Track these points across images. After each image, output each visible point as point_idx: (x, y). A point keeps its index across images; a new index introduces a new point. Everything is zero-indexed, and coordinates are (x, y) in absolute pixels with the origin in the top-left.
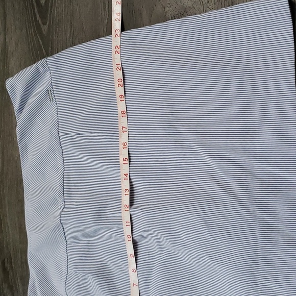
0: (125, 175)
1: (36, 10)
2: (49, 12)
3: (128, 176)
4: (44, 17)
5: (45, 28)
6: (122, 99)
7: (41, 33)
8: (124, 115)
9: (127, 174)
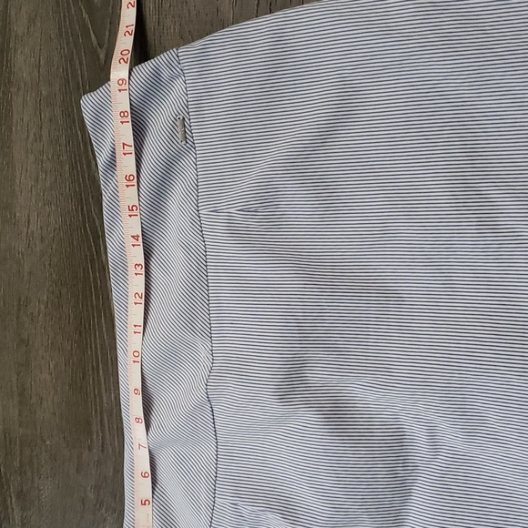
0: (133, 237)
3: (140, 239)
6: (123, 87)
8: (125, 119)
9: (138, 236)
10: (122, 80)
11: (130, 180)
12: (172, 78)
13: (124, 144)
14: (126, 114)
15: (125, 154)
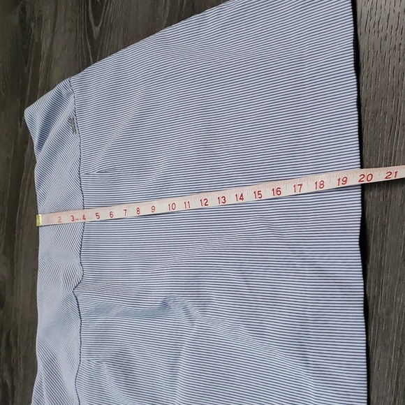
1: (90, 8)
2: (104, 10)
4: (97, 17)
5: (96, 30)
6: (341, 182)
7: (91, 36)
9: (243, 199)
10: (346, 181)
11: (277, 191)
12: (68, 95)
13: (301, 185)
14: (322, 186)
15: (295, 186)
